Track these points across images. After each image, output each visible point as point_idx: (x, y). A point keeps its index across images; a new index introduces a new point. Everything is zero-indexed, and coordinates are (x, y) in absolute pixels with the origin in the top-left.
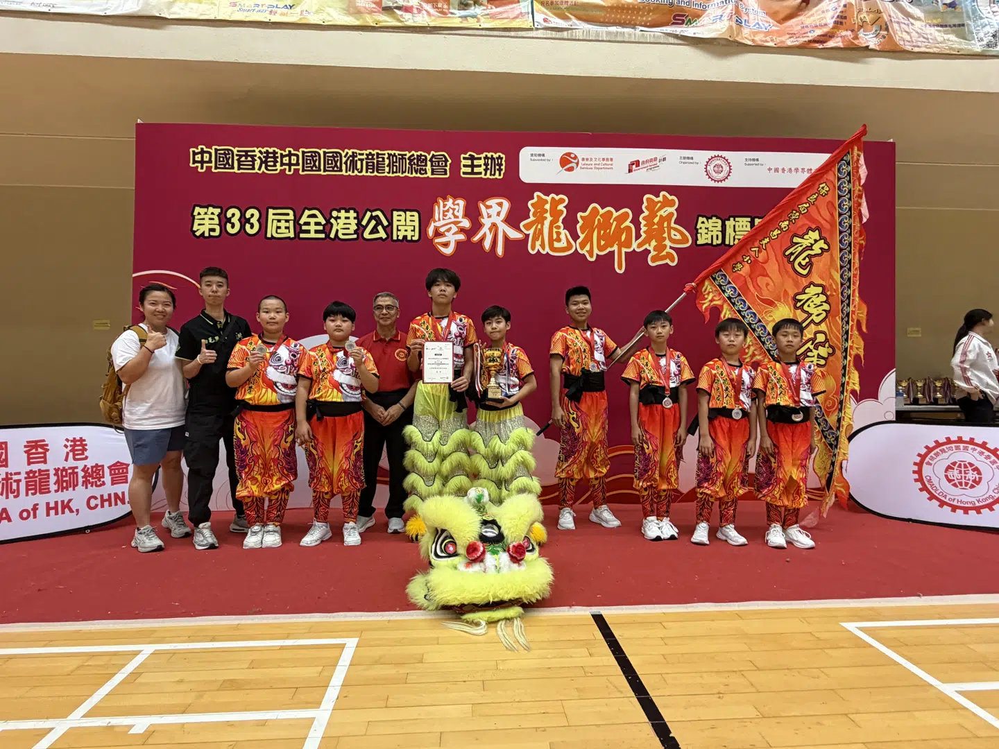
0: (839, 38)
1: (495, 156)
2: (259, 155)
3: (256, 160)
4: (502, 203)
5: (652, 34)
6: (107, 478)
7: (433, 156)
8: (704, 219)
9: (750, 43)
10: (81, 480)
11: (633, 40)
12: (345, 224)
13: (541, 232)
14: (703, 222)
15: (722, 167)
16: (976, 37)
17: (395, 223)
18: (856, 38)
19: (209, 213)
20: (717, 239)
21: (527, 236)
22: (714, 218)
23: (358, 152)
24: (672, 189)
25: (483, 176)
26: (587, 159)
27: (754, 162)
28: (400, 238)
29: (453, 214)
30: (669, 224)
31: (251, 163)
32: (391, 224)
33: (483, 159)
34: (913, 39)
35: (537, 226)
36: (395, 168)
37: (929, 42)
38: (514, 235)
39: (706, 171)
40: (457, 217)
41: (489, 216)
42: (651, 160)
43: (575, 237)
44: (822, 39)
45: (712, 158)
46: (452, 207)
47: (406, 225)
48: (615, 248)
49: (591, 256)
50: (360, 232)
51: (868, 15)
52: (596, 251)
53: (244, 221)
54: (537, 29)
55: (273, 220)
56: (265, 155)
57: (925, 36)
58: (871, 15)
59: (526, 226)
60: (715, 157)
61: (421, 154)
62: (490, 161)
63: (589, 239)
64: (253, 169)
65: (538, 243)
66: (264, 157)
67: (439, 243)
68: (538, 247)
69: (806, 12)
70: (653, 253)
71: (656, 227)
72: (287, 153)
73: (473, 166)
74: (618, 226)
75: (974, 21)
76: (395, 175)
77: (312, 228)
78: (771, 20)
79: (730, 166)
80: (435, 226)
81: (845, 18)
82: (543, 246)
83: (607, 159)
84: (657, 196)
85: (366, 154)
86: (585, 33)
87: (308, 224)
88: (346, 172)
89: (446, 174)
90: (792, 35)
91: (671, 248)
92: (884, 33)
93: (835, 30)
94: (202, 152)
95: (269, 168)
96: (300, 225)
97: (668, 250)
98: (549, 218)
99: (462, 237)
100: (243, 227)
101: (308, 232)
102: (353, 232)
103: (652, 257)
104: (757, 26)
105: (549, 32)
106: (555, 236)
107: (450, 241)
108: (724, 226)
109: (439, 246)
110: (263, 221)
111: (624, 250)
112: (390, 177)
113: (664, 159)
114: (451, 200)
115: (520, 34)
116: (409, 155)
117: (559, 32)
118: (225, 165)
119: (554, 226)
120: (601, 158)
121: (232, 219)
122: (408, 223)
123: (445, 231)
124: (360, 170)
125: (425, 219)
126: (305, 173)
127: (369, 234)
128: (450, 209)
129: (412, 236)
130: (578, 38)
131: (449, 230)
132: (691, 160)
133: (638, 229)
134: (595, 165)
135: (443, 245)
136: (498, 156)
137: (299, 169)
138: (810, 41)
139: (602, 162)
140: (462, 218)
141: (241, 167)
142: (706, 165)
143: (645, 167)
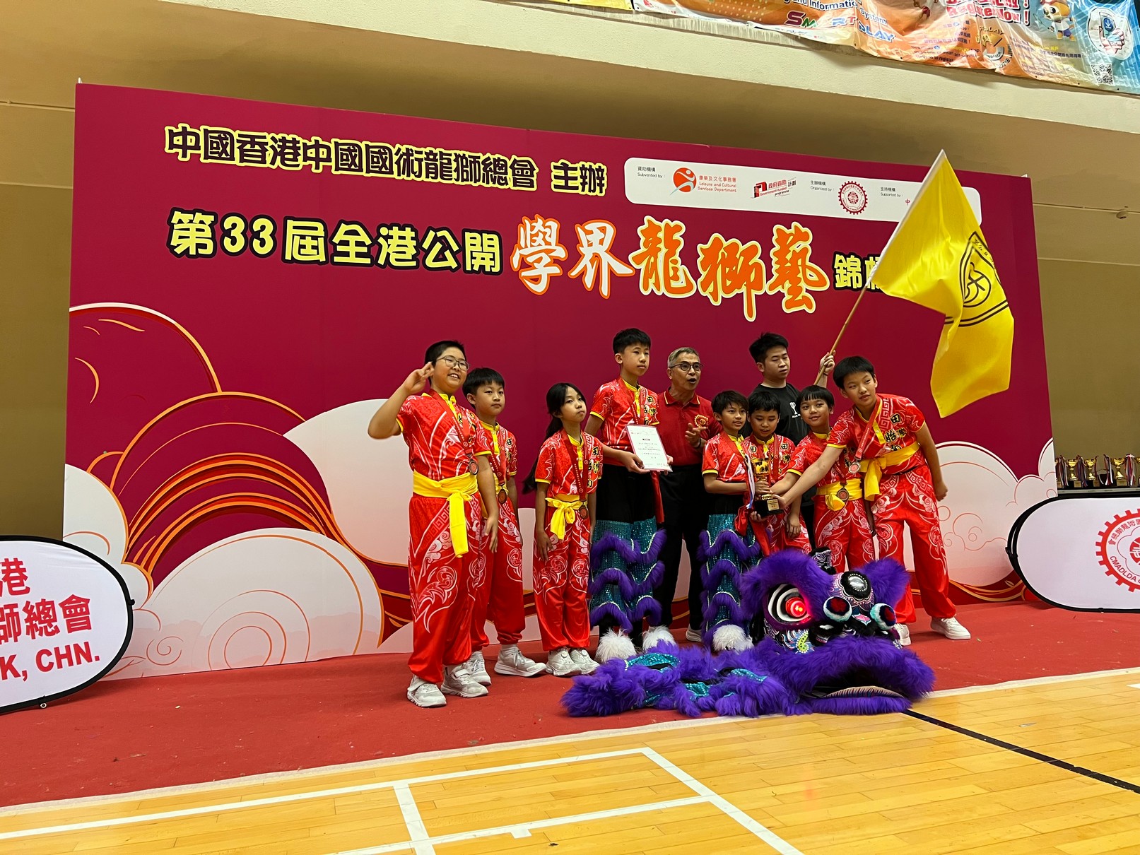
0: (965, 58)
1: (595, 167)
2: (271, 143)
3: (267, 150)
5: (769, 33)
6: (61, 622)
7: (515, 161)
8: (842, 257)
9: (875, 54)
10: (24, 626)
11: (749, 38)
12: (398, 246)
13: (655, 265)
14: (841, 261)
15: (857, 196)
16: (1092, 70)
17: (468, 249)
18: (982, 59)
19: (197, 220)
20: (857, 282)
21: (638, 272)
22: (852, 256)
23: (414, 149)
24: (805, 220)
25: (579, 191)
26: (706, 178)
27: (890, 192)
28: (476, 268)
29: (544, 239)
30: (804, 262)
31: (260, 154)
32: (462, 248)
33: (579, 171)
34: (1036, 65)
35: (650, 259)
36: (465, 173)
37: (1050, 71)
38: (622, 270)
39: (840, 200)
40: (548, 243)
41: (590, 245)
42: (779, 183)
43: (696, 275)
44: (948, 56)
45: (846, 184)
46: (542, 229)
47: (482, 251)
48: (744, 290)
49: (716, 300)
50: (420, 257)
51: (990, 35)
52: (721, 294)
53: (250, 235)
54: (638, 12)
55: (294, 235)
56: (281, 144)
57: (1046, 63)
58: (992, 35)
59: (636, 259)
60: (849, 183)
61: (499, 158)
62: (588, 172)
63: (711, 277)
64: (264, 162)
65: (652, 281)
66: (279, 146)
67: (525, 277)
68: (652, 286)
69: (927, 25)
70: (787, 297)
71: (789, 264)
72: (313, 143)
73: (566, 178)
74: (745, 263)
75: (1089, 53)
76: (465, 183)
77: (352, 249)
78: (893, 30)
79: (865, 196)
80: (520, 254)
81: (969, 35)
82: (657, 284)
83: (729, 179)
84: (789, 228)
85: (426, 153)
86: (694, 23)
87: (346, 243)
88: (399, 175)
89: (533, 187)
90: (917, 49)
91: (807, 291)
92: (1008, 56)
93: (960, 48)
94: (185, 133)
95: (287, 162)
96: (335, 245)
97: (804, 293)
98: (664, 251)
99: (556, 270)
100: (248, 243)
101: (346, 254)
102: (411, 258)
103: (787, 302)
104: (880, 35)
105: (652, 17)
106: (671, 273)
107: (540, 276)
108: (863, 266)
109: (527, 282)
110: (279, 236)
111: (754, 292)
112: (459, 185)
113: (794, 183)
114: (540, 221)
115: (617, 16)
116: (483, 158)
117: (663, 18)
118: (220, 154)
119: (670, 259)
120: (722, 177)
121: (232, 231)
122: (486, 249)
123: (535, 261)
124: (417, 174)
125: (508, 244)
126: (340, 172)
127: (434, 261)
128: (540, 233)
129: (491, 267)
130: (685, 28)
131: (539, 260)
132: (823, 186)
133: (769, 267)
134: (715, 185)
135: (532, 279)
136: (598, 168)
137: (331, 166)
138: (936, 58)
139: (723, 182)
140: (556, 245)
141: (245, 158)
142: (840, 193)
143: (773, 192)
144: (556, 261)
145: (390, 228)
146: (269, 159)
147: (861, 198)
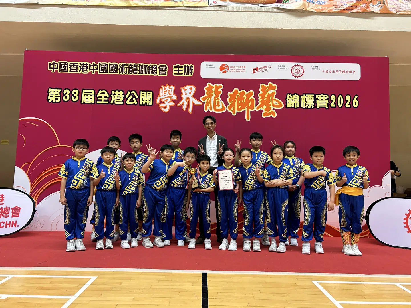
0: (359, 8)
1: (189, 66)
2: (79, 65)
3: (78, 68)
4: (192, 88)
5: (265, 7)
6: (10, 214)
7: (160, 66)
8: (290, 95)
9: (314, 11)
11: (256, 11)
12: (118, 97)
13: (210, 101)
14: (290, 97)
15: (299, 70)
17: (141, 97)
18: (368, 7)
19: (56, 91)
20: (297, 105)
21: (204, 103)
22: (295, 95)
23: (125, 64)
24: (274, 81)
25: (183, 75)
26: (233, 67)
27: (315, 68)
28: (144, 104)
29: (169, 93)
30: (273, 98)
31: (76, 69)
32: (139, 97)
33: (183, 67)
35: (208, 99)
36: (142, 71)
38: (197, 103)
39: (291, 72)
40: (171, 94)
41: (186, 94)
42: (264, 67)
43: (226, 104)
44: (350, 8)
45: (294, 66)
46: (168, 89)
47: (146, 98)
48: (246, 109)
49: (234, 113)
50: (125, 101)
52: (236, 111)
53: (71, 95)
54: (210, 6)
55: (85, 95)
57: (404, 6)
59: (203, 99)
60: (296, 65)
61: (154, 65)
62: (186, 68)
63: (233, 105)
64: (77, 71)
65: (209, 107)
66: (82, 66)
67: (161, 106)
68: (208, 109)
70: (264, 112)
71: (266, 99)
72: (92, 64)
73: (178, 71)
74: (247, 99)
76: (142, 74)
77: (103, 99)
79: (303, 70)
80: (160, 98)
82: (211, 108)
83: (243, 67)
84: (267, 84)
85: (129, 65)
86: (233, 7)
87: (101, 97)
88: (119, 73)
89: (166, 74)
90: (336, 7)
92: (382, 5)
93: (357, 4)
94: (54, 64)
95: (84, 71)
96: (97, 97)
97: (272, 110)
98: (214, 95)
99: (172, 104)
100: (71, 98)
101: (101, 100)
102: (121, 101)
104: (319, 2)
105: (217, 8)
106: (217, 104)
107: (167, 106)
108: (300, 99)
109: (162, 108)
110: (80, 95)
111: (250, 110)
112: (140, 75)
113: (270, 67)
114: (168, 87)
115: (202, 9)
116: (149, 65)
117: (220, 7)
118: (64, 70)
119: (217, 99)
120: (240, 66)
121: (66, 94)
122: (148, 97)
123: (165, 101)
124: (125, 72)
125: (155, 95)
126: (100, 73)
127: (129, 102)
128: (167, 91)
129: (149, 103)
130: (229, 10)
131: (167, 100)
132: (284, 67)
133: (257, 100)
134: (237, 70)
135: (164, 107)
138: (344, 10)
139: (240, 68)
140: (173, 95)
141: (71, 70)
142: (291, 70)
143: (261, 71)
144: (173, 100)
147: (301, 71)
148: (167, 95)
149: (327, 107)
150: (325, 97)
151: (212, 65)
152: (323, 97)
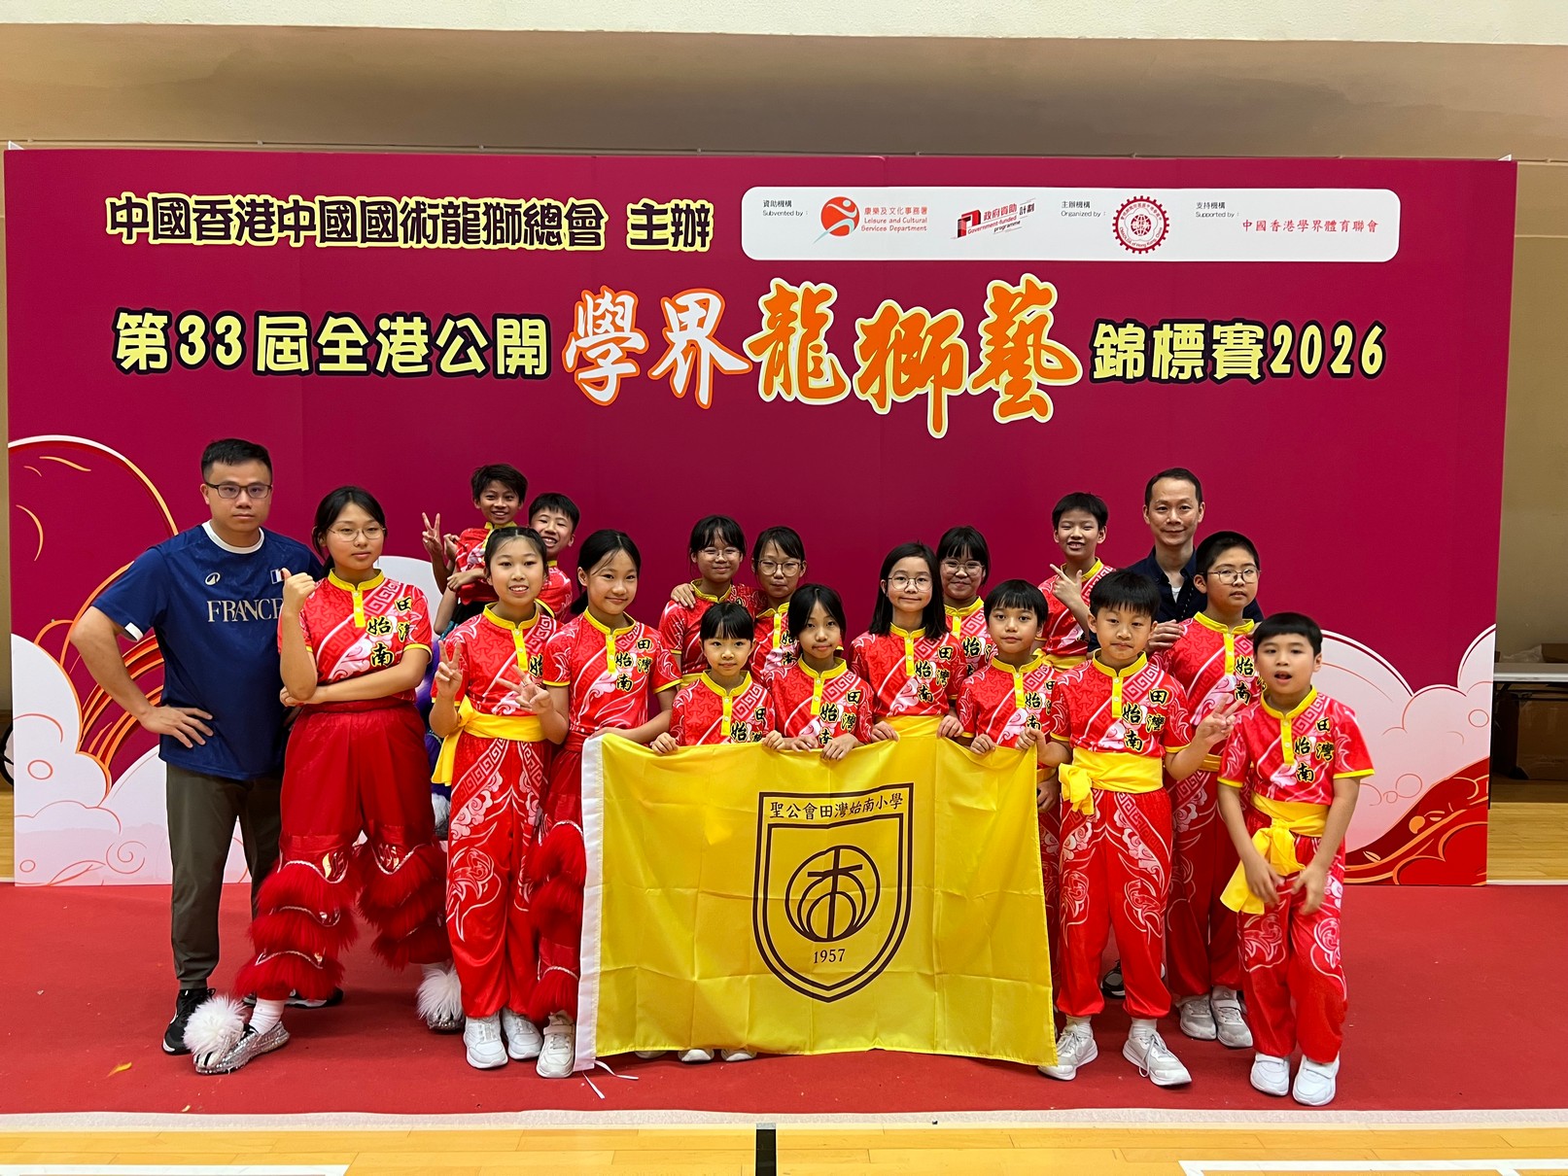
1: (694, 206)
2: (237, 209)
3: (232, 220)
4: (708, 300)
7: (574, 206)
8: (1110, 328)
12: (404, 344)
13: (785, 354)
14: (1107, 335)
15: (1148, 221)
17: (501, 342)
19: (146, 324)
20: (1135, 368)
21: (757, 366)
22: (1130, 326)
23: (427, 201)
24: (1042, 270)
25: (669, 247)
26: (876, 211)
27: (1214, 211)
28: (512, 370)
29: (613, 323)
30: (1038, 339)
31: (222, 226)
32: (492, 343)
33: (670, 214)
35: (776, 347)
36: (498, 232)
38: (731, 364)
39: (1116, 230)
40: (621, 329)
41: (683, 328)
42: (1004, 211)
43: (851, 367)
45: (1129, 202)
46: (612, 308)
47: (522, 344)
48: (929, 388)
49: (882, 405)
50: (433, 359)
52: (891, 395)
53: (213, 339)
55: (268, 337)
56: (249, 209)
59: (754, 346)
60: (1135, 200)
61: (549, 204)
62: (683, 216)
63: (877, 370)
64: (227, 237)
65: (778, 380)
66: (247, 213)
67: (583, 380)
68: (778, 388)
70: (1004, 398)
71: (1010, 344)
72: (291, 204)
73: (650, 227)
74: (935, 344)
76: (499, 246)
77: (343, 352)
79: (1166, 219)
80: (578, 347)
82: (787, 385)
83: (916, 210)
84: (1016, 283)
85: (444, 206)
87: (334, 344)
88: (406, 242)
89: (600, 244)
91: (1040, 386)
94: (129, 206)
95: (257, 235)
96: (321, 347)
97: (1034, 390)
98: (800, 331)
99: (630, 368)
100: (210, 351)
101: (335, 359)
102: (420, 361)
103: (1003, 405)
107: (607, 378)
108: (1149, 342)
109: (586, 387)
110: (249, 338)
111: (946, 392)
112: (490, 250)
113: (1031, 208)
114: (608, 296)
116: (525, 206)
118: (173, 230)
119: (810, 345)
120: (904, 207)
121: (190, 335)
122: (527, 341)
123: (597, 357)
124: (431, 238)
125: (560, 332)
126: (327, 244)
127: (452, 363)
128: (607, 314)
129: (534, 367)
131: (605, 355)
132: (1084, 210)
133: (975, 350)
134: (891, 221)
135: (595, 383)
136: (699, 207)
137: (315, 237)
139: (905, 215)
140: (631, 331)
141: (204, 233)
142: (1117, 219)
143: (991, 226)
145: (393, 319)
146: (234, 232)
147: (1157, 224)
148: (607, 332)
149: (1255, 376)
150: (1251, 332)
151: (789, 204)
152: (1241, 332)
